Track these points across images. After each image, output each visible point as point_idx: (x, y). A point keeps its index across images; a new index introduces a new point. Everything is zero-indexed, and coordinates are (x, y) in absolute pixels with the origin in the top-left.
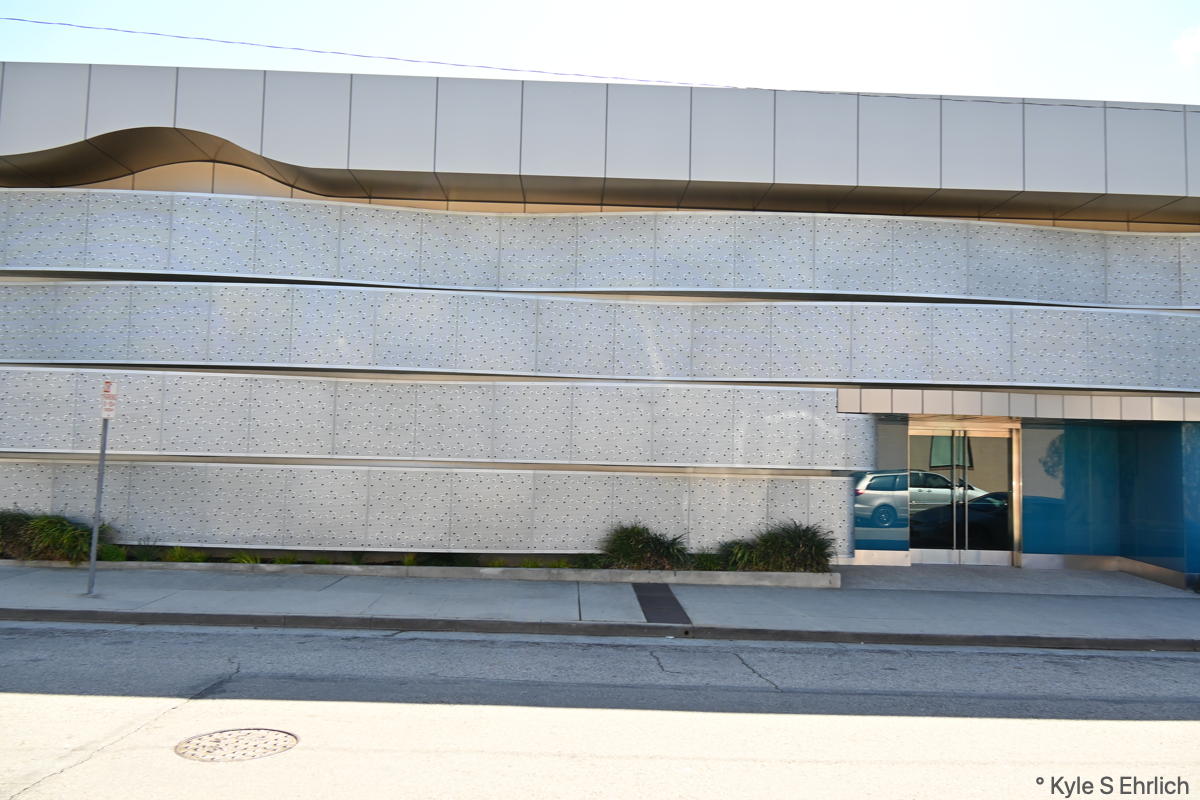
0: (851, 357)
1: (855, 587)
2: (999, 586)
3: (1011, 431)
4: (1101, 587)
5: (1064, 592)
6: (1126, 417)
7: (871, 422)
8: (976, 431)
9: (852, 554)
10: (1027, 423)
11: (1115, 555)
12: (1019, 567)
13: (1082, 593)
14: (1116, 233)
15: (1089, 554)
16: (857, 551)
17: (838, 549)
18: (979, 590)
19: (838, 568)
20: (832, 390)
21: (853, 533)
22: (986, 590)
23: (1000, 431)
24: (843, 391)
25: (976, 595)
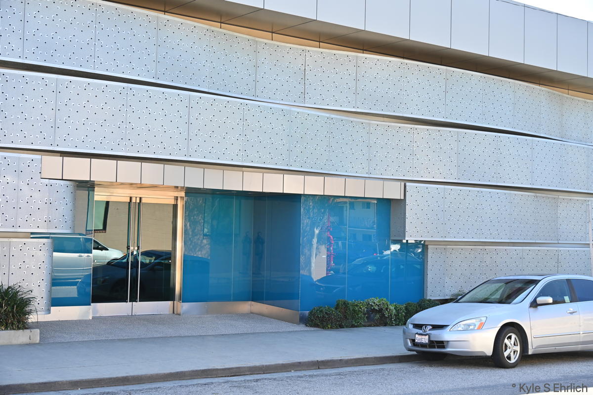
0: (55, 127)
1: (51, 341)
2: (170, 331)
3: (176, 198)
4: (242, 327)
5: (218, 332)
6: (266, 190)
7: (71, 189)
8: (149, 197)
9: (49, 311)
10: (190, 192)
11: (248, 300)
12: (179, 315)
13: (230, 332)
14: (264, 40)
15: (230, 300)
16: (52, 308)
17: (39, 307)
18: (155, 336)
19: (37, 325)
20: (37, 157)
21: (50, 292)
22: (161, 335)
23: (167, 198)
24: (47, 158)
25: (153, 340)
